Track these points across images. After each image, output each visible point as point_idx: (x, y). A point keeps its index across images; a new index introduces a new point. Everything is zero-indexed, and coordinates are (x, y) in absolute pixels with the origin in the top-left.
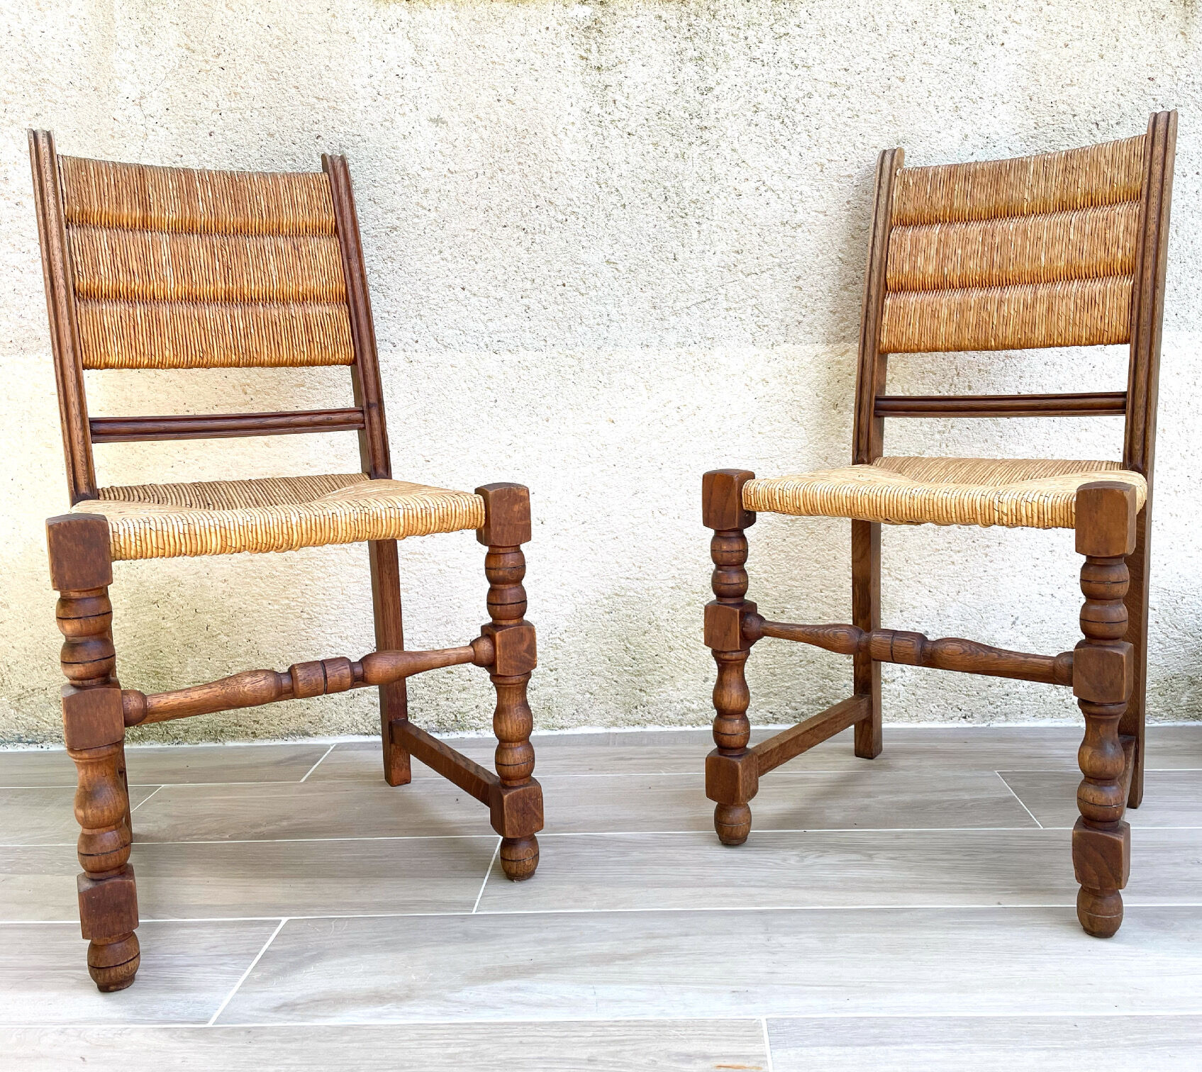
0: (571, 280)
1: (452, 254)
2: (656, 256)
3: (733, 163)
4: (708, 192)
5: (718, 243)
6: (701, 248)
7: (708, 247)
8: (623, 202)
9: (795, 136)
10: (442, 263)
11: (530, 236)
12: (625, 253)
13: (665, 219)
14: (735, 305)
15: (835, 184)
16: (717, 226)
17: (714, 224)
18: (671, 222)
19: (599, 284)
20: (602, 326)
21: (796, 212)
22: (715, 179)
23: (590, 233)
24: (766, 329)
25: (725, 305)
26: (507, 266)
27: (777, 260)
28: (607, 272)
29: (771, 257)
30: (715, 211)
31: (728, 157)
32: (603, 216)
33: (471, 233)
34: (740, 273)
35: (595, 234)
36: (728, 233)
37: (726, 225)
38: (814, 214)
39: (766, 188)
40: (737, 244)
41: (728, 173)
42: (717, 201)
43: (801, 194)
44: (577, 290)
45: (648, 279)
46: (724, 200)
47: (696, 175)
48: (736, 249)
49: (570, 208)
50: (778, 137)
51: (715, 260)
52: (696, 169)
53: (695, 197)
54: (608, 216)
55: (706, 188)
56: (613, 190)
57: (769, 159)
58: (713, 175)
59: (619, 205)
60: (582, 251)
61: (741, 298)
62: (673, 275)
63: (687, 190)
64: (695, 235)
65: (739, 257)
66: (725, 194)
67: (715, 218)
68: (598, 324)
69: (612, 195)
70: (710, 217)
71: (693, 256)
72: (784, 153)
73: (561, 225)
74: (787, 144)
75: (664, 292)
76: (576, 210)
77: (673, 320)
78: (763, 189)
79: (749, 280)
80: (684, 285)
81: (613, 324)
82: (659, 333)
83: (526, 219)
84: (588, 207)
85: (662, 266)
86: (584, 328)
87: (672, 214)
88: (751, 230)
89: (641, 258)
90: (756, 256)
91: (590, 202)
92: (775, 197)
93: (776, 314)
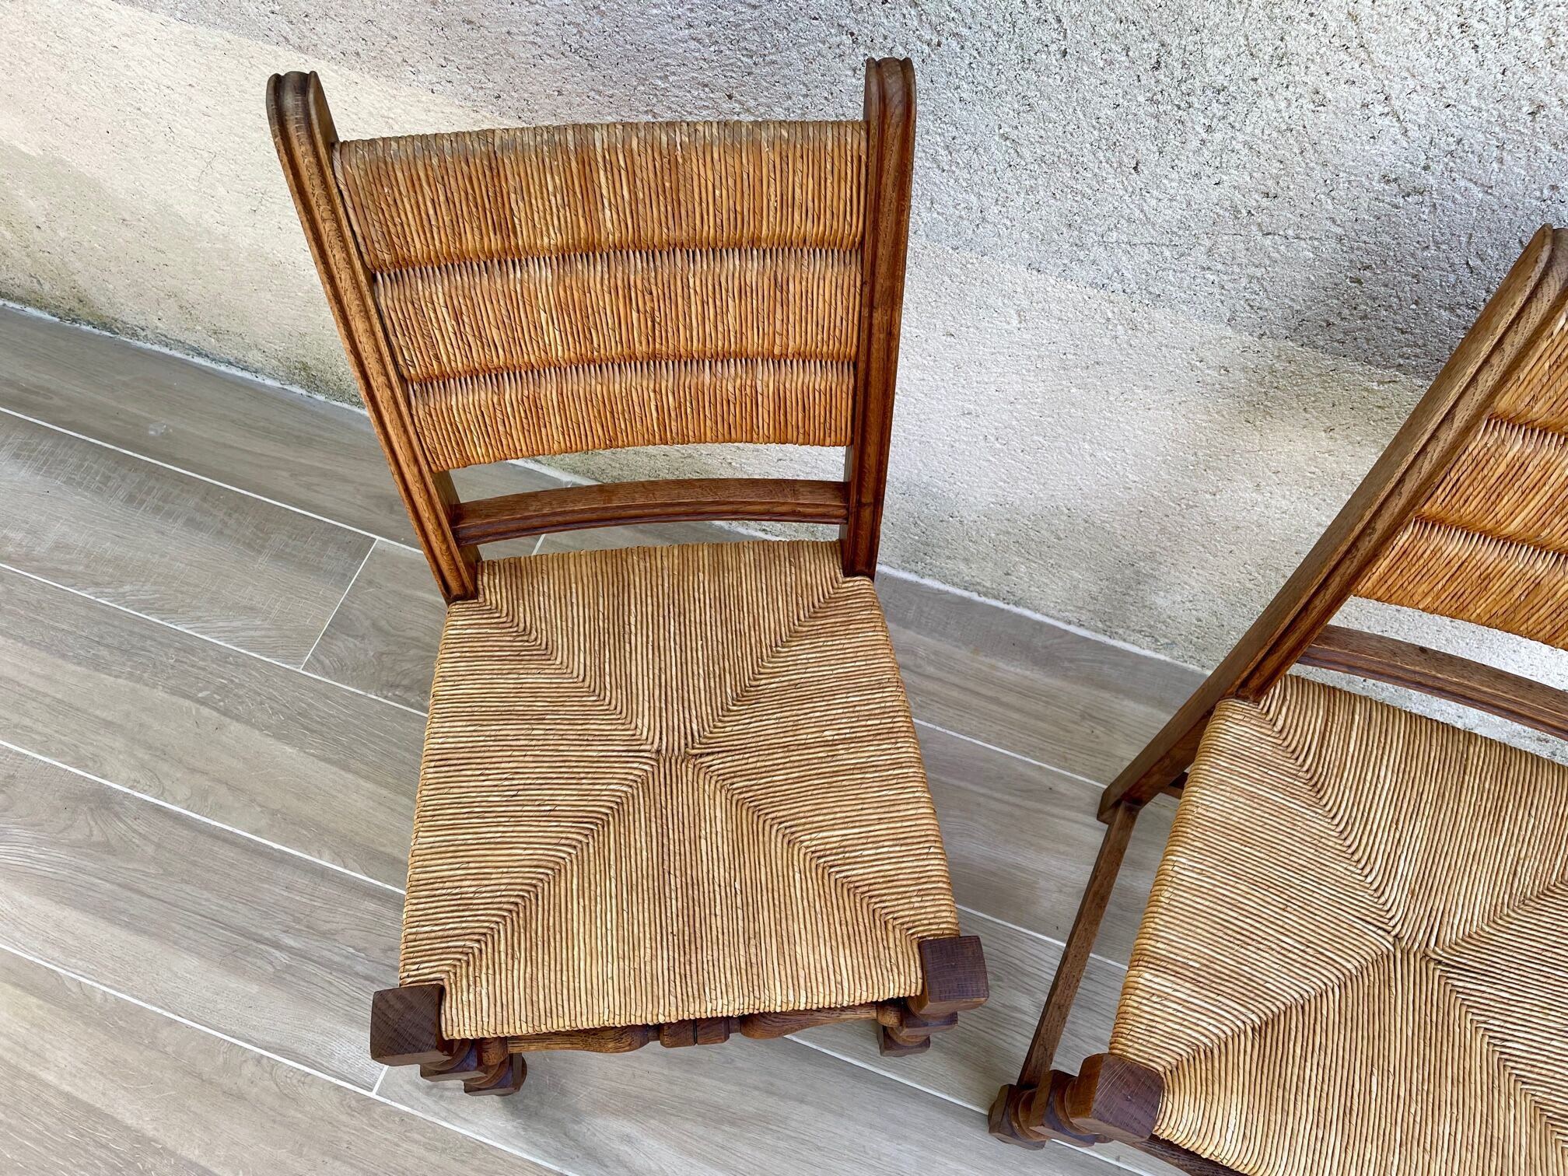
0: (926, 142)
1: (710, 36)
2: (1100, 154)
3: (1337, 42)
4: (1255, 80)
5: (1232, 171)
6: (1195, 168)
7: (1209, 171)
8: (1064, 44)
9: (1516, 32)
10: (693, 44)
11: (862, 50)
12: (1043, 133)
13: (1141, 99)
14: (1220, 267)
15: (1547, 148)
16: (1245, 143)
17: (1240, 137)
18: (1152, 109)
19: (976, 164)
20: (965, 222)
21: (1426, 168)
22: (1281, 59)
23: (980, 79)
24: (1261, 313)
25: (1203, 259)
26: (811, 86)
27: (1340, 231)
28: (999, 152)
29: (1329, 223)
30: (1253, 117)
31: (1333, 26)
32: (1016, 59)
33: (749, 11)
34: (1254, 228)
35: (991, 85)
36: (1262, 160)
37: (1265, 148)
38: (1462, 183)
39: (1386, 110)
40: (1270, 183)
41: (1318, 59)
42: (1266, 102)
43: (1459, 142)
44: (934, 160)
45: (1072, 183)
46: (1283, 105)
47: (1242, 41)
48: (1266, 191)
49: (952, 24)
50: (1473, 22)
51: (1215, 194)
52: (1247, 28)
53: (1220, 80)
54: (1026, 62)
55: (1255, 71)
56: (1050, 17)
57: (1424, 59)
58: (1280, 52)
59: (1053, 47)
60: (958, 104)
61: (1238, 261)
62: (1121, 193)
63: (1209, 65)
64: (1195, 144)
65: (1265, 202)
66: (1288, 94)
67: (1249, 129)
68: (961, 217)
69: (1045, 26)
70: (1237, 126)
71: (1174, 175)
72: (1468, 59)
73: (927, 49)
74: (1486, 42)
75: (1097, 211)
76: (965, 31)
77: (1098, 252)
78: (1379, 109)
79: (1268, 241)
80: (1137, 212)
81: (987, 225)
82: (1066, 262)
83: (860, 17)
84: (989, 33)
85: (1106, 171)
86: (935, 215)
87: (1159, 97)
88: (1312, 169)
89: (1070, 149)
90: (1298, 211)
91: (995, 27)
92: (1396, 130)
93: (1292, 300)
